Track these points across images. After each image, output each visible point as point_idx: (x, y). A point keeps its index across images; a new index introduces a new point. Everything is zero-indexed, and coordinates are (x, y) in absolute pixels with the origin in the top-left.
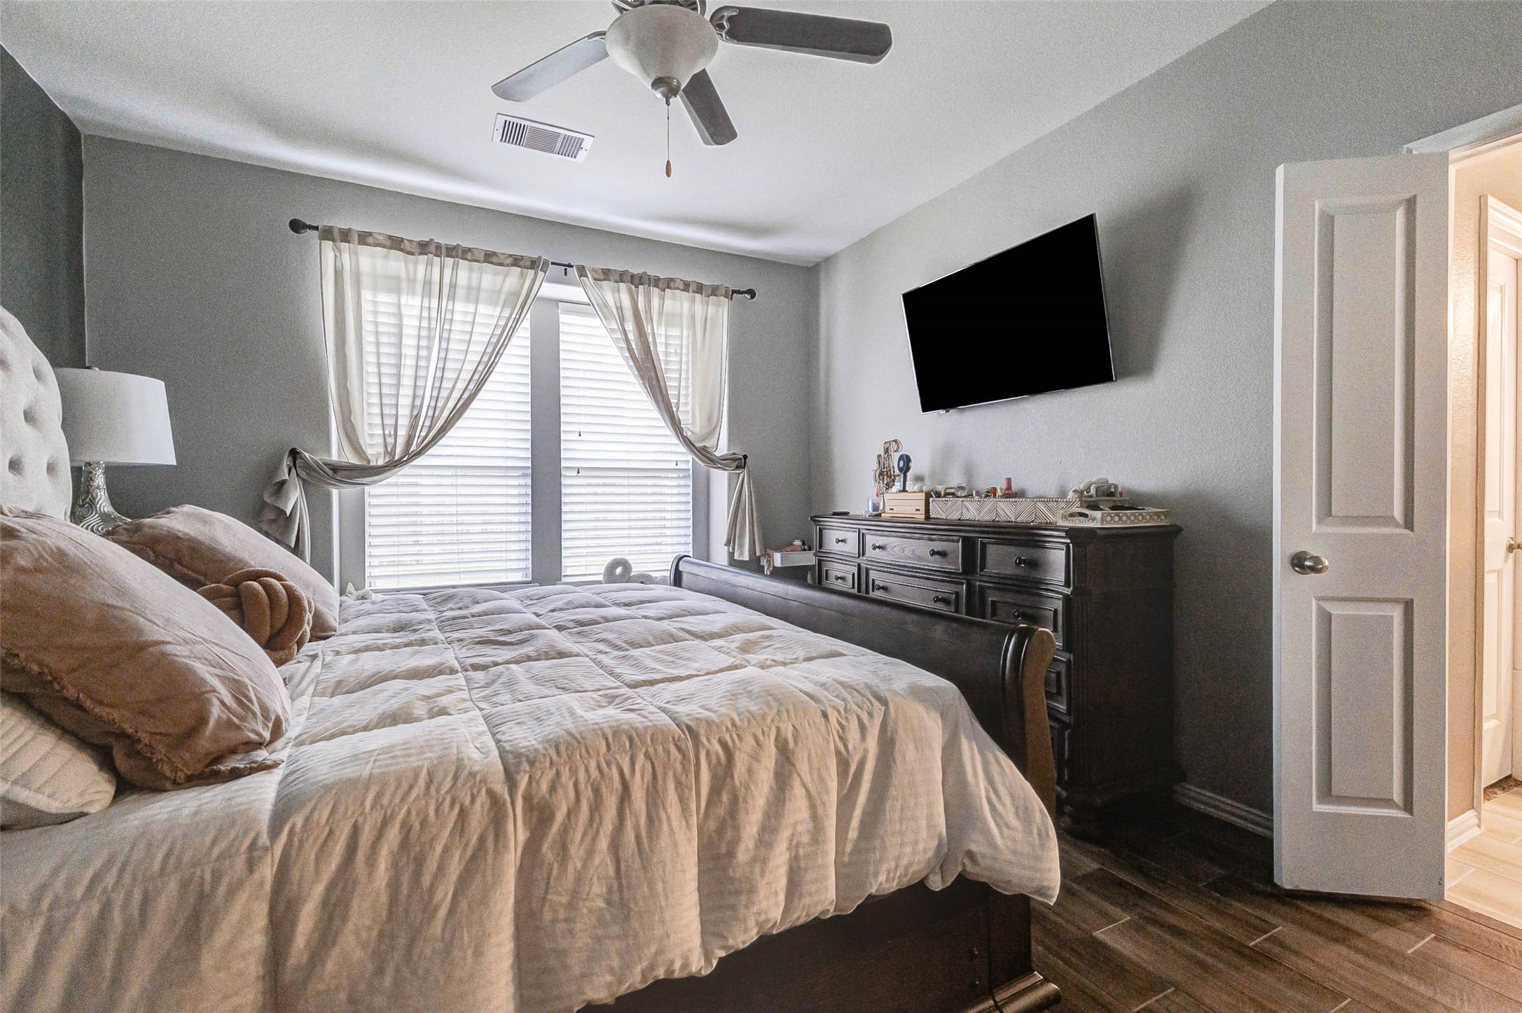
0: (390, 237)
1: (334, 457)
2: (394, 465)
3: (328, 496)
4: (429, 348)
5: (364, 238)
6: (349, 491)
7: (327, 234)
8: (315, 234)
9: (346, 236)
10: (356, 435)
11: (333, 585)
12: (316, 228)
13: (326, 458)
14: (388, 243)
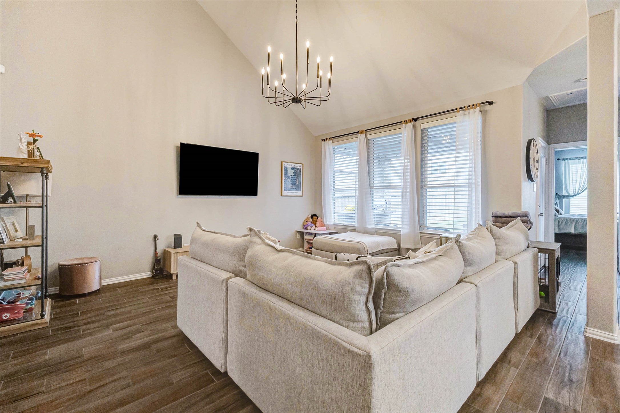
0: (575, 158)
1: (564, 194)
2: (575, 195)
3: (563, 200)
4: (583, 175)
5: (570, 159)
6: (567, 199)
7: (563, 159)
8: (561, 160)
9: (567, 159)
10: (568, 191)
11: (563, 211)
12: (561, 159)
13: (563, 194)
14: (575, 159)
